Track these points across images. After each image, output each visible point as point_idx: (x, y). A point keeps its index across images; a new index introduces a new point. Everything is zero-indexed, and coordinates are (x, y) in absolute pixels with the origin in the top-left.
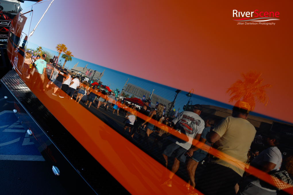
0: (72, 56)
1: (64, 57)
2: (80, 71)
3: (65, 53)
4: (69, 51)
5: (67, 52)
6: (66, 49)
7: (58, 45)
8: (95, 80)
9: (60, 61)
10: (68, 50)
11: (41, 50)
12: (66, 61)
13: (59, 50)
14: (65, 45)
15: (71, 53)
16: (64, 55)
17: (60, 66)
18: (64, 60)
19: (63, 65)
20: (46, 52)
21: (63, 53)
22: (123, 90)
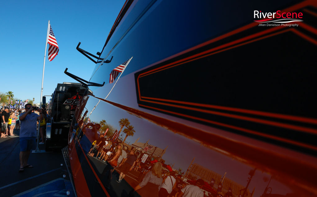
0: (134, 131)
1: (125, 131)
2: (141, 147)
3: (127, 127)
4: (132, 126)
5: (129, 127)
6: (128, 124)
7: (121, 120)
8: (156, 157)
9: (121, 135)
10: (130, 125)
11: (104, 123)
12: (127, 136)
13: (121, 124)
14: (128, 119)
15: (133, 128)
16: (126, 129)
17: (120, 140)
18: (125, 134)
19: (123, 140)
20: (109, 125)
21: (125, 127)
22: (188, 170)
